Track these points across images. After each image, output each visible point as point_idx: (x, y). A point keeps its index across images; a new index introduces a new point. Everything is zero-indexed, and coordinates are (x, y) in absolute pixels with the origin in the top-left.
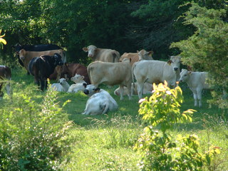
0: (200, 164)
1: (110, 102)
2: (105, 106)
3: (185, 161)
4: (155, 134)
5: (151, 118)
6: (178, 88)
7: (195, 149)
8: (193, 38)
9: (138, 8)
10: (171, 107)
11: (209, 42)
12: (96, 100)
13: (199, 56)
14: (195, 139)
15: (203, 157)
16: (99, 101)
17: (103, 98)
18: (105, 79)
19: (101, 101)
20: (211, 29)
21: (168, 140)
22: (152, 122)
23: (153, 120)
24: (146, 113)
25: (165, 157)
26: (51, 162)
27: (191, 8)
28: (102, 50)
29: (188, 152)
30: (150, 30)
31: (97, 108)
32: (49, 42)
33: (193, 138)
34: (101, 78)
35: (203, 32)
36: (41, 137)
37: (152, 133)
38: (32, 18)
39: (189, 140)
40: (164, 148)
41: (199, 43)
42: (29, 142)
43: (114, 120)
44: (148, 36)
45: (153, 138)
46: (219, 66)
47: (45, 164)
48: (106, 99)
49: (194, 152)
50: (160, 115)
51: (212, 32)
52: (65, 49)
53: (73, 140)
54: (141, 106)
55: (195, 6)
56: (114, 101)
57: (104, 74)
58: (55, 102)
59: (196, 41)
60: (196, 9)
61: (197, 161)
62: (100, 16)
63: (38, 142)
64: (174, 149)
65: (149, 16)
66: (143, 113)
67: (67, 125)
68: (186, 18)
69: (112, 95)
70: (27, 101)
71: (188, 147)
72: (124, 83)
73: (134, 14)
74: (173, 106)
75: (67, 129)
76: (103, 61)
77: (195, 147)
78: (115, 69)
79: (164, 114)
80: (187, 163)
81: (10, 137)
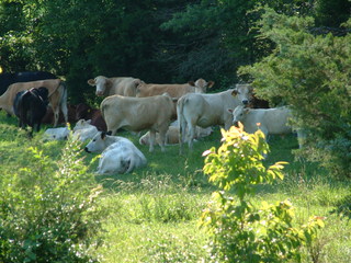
0: (297, 245)
1: (136, 155)
2: (129, 162)
3: (274, 240)
4: (229, 202)
5: (223, 178)
6: (259, 132)
7: (288, 222)
8: (270, 59)
9: (171, 18)
10: (251, 162)
11: (294, 65)
12: (115, 153)
13: (280, 87)
14: (288, 208)
15: (301, 234)
16: (119, 155)
17: (125, 149)
18: (125, 123)
19: (123, 154)
20: (297, 46)
21: (248, 209)
22: (224, 185)
23: (224, 181)
24: (214, 171)
25: (244, 236)
26: (73, 246)
27: (263, 15)
28: (118, 79)
29: (279, 227)
30: (188, 49)
31: (116, 165)
32: (39, 68)
33: (286, 206)
34: (120, 121)
35: (284, 51)
36: (60, 209)
37: (224, 201)
38: (13, 34)
39: (278, 208)
40: (243, 222)
41: (280, 66)
42: (42, 217)
43: (145, 182)
44: (186, 58)
45: (226, 207)
46: (309, 101)
47: (65, 249)
48: (130, 151)
49: (287, 226)
50: (235, 174)
51: (300, 51)
52: (63, 79)
53: (104, 213)
54: (206, 160)
55: (269, 12)
56: (141, 154)
57: (124, 114)
58: (78, 157)
59: (274, 64)
60: (271, 17)
61: (292, 241)
62: (114, 28)
63: (55, 216)
64: (257, 222)
65: (186, 29)
66: (210, 171)
67: (96, 191)
68: (261, 30)
69: (137, 144)
70: (37, 156)
71: (277, 220)
72: (155, 127)
73: (166, 25)
74: (253, 159)
75: (96, 196)
76: (122, 94)
77: (288, 219)
78: (141, 108)
79: (241, 172)
80: (277, 242)
81: (12, 210)
